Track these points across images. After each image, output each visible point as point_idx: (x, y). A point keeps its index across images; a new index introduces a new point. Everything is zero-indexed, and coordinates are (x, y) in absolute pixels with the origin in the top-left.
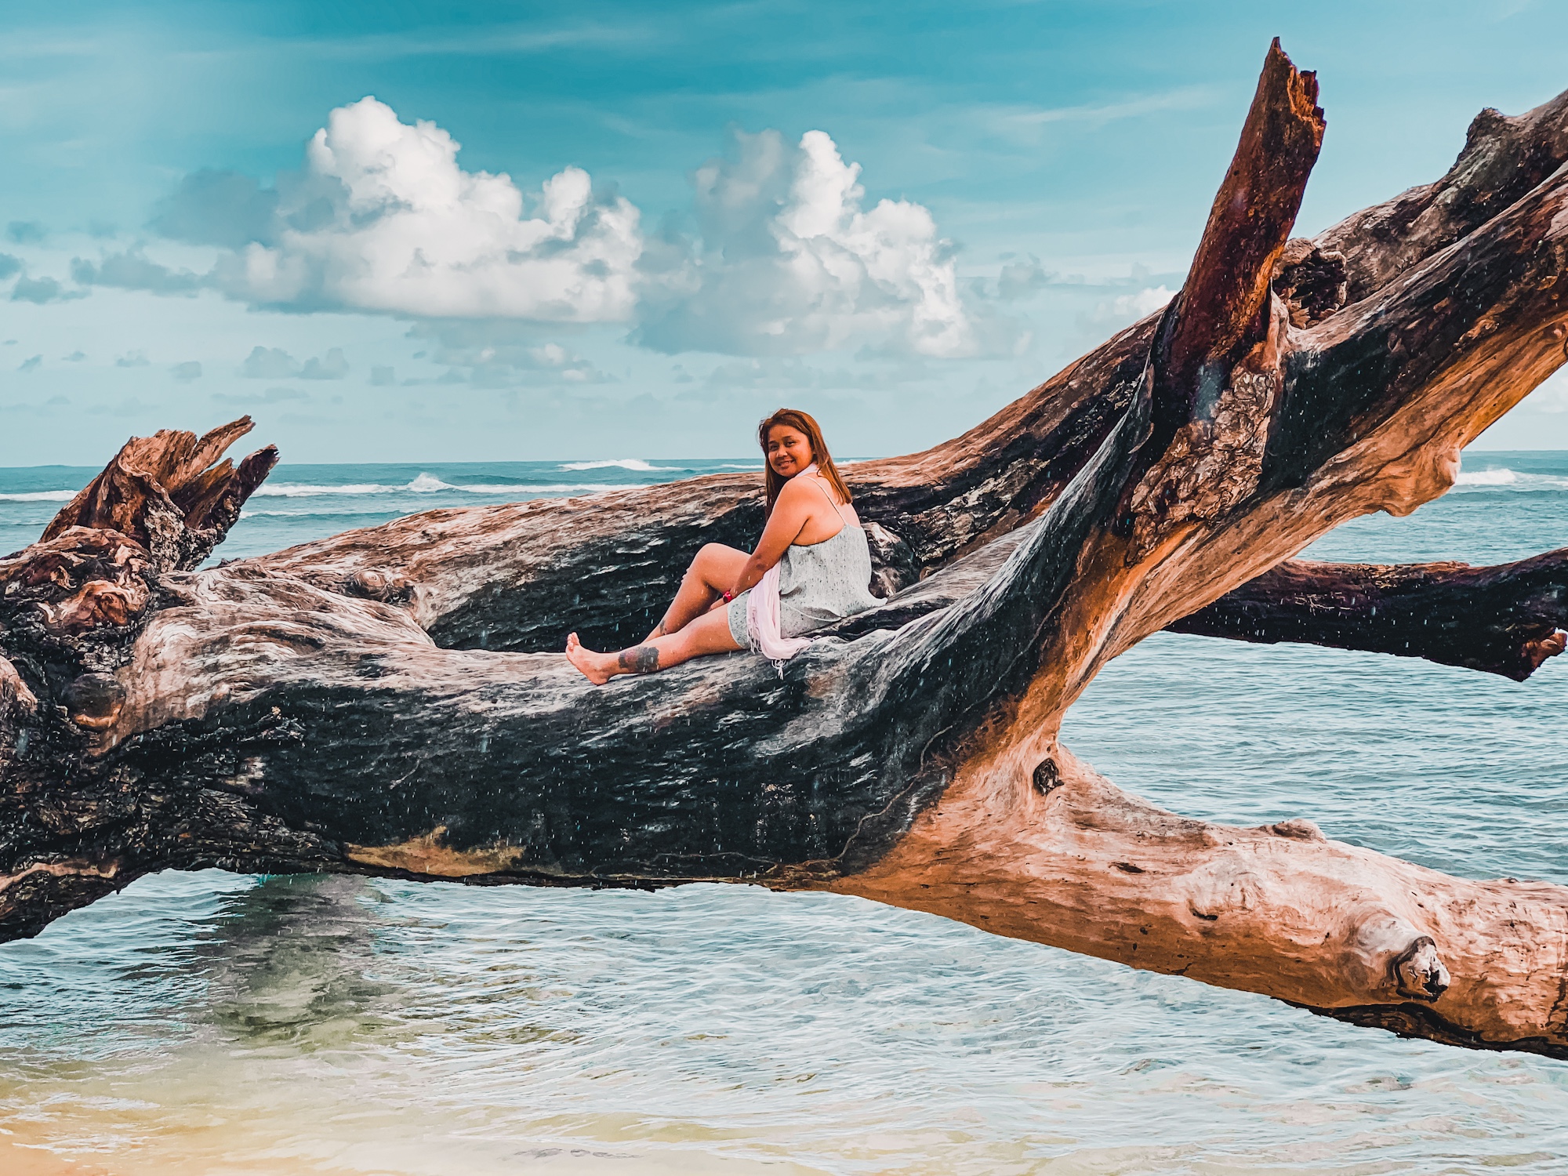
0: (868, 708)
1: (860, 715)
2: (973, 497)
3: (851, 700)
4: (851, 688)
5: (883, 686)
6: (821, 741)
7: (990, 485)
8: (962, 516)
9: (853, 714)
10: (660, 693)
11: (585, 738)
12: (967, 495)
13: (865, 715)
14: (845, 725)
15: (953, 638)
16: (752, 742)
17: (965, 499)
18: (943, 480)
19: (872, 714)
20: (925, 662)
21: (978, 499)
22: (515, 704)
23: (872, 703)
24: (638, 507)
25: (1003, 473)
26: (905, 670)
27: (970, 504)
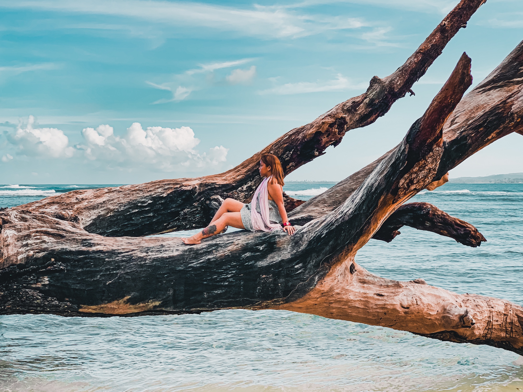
0: (300, 250)
1: (297, 251)
2: (245, 187)
3: (293, 247)
4: (292, 243)
5: (306, 242)
6: (282, 261)
7: (250, 184)
8: (242, 193)
9: (295, 251)
10: (217, 248)
11: (190, 263)
12: (243, 187)
13: (300, 251)
14: (292, 255)
15: (334, 227)
16: (256, 262)
17: (243, 188)
18: (235, 182)
19: (302, 251)
20: (323, 234)
21: (246, 188)
22: (156, 254)
23: (302, 248)
24: (144, 190)
25: (253, 180)
26: (314, 237)
27: (244, 190)
